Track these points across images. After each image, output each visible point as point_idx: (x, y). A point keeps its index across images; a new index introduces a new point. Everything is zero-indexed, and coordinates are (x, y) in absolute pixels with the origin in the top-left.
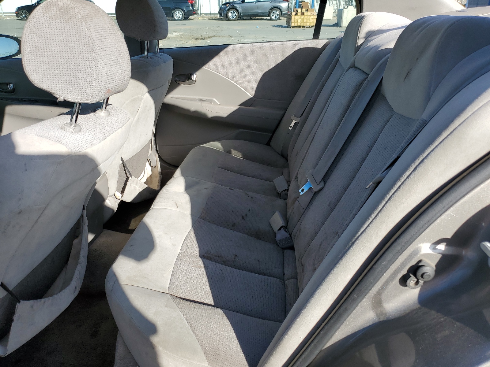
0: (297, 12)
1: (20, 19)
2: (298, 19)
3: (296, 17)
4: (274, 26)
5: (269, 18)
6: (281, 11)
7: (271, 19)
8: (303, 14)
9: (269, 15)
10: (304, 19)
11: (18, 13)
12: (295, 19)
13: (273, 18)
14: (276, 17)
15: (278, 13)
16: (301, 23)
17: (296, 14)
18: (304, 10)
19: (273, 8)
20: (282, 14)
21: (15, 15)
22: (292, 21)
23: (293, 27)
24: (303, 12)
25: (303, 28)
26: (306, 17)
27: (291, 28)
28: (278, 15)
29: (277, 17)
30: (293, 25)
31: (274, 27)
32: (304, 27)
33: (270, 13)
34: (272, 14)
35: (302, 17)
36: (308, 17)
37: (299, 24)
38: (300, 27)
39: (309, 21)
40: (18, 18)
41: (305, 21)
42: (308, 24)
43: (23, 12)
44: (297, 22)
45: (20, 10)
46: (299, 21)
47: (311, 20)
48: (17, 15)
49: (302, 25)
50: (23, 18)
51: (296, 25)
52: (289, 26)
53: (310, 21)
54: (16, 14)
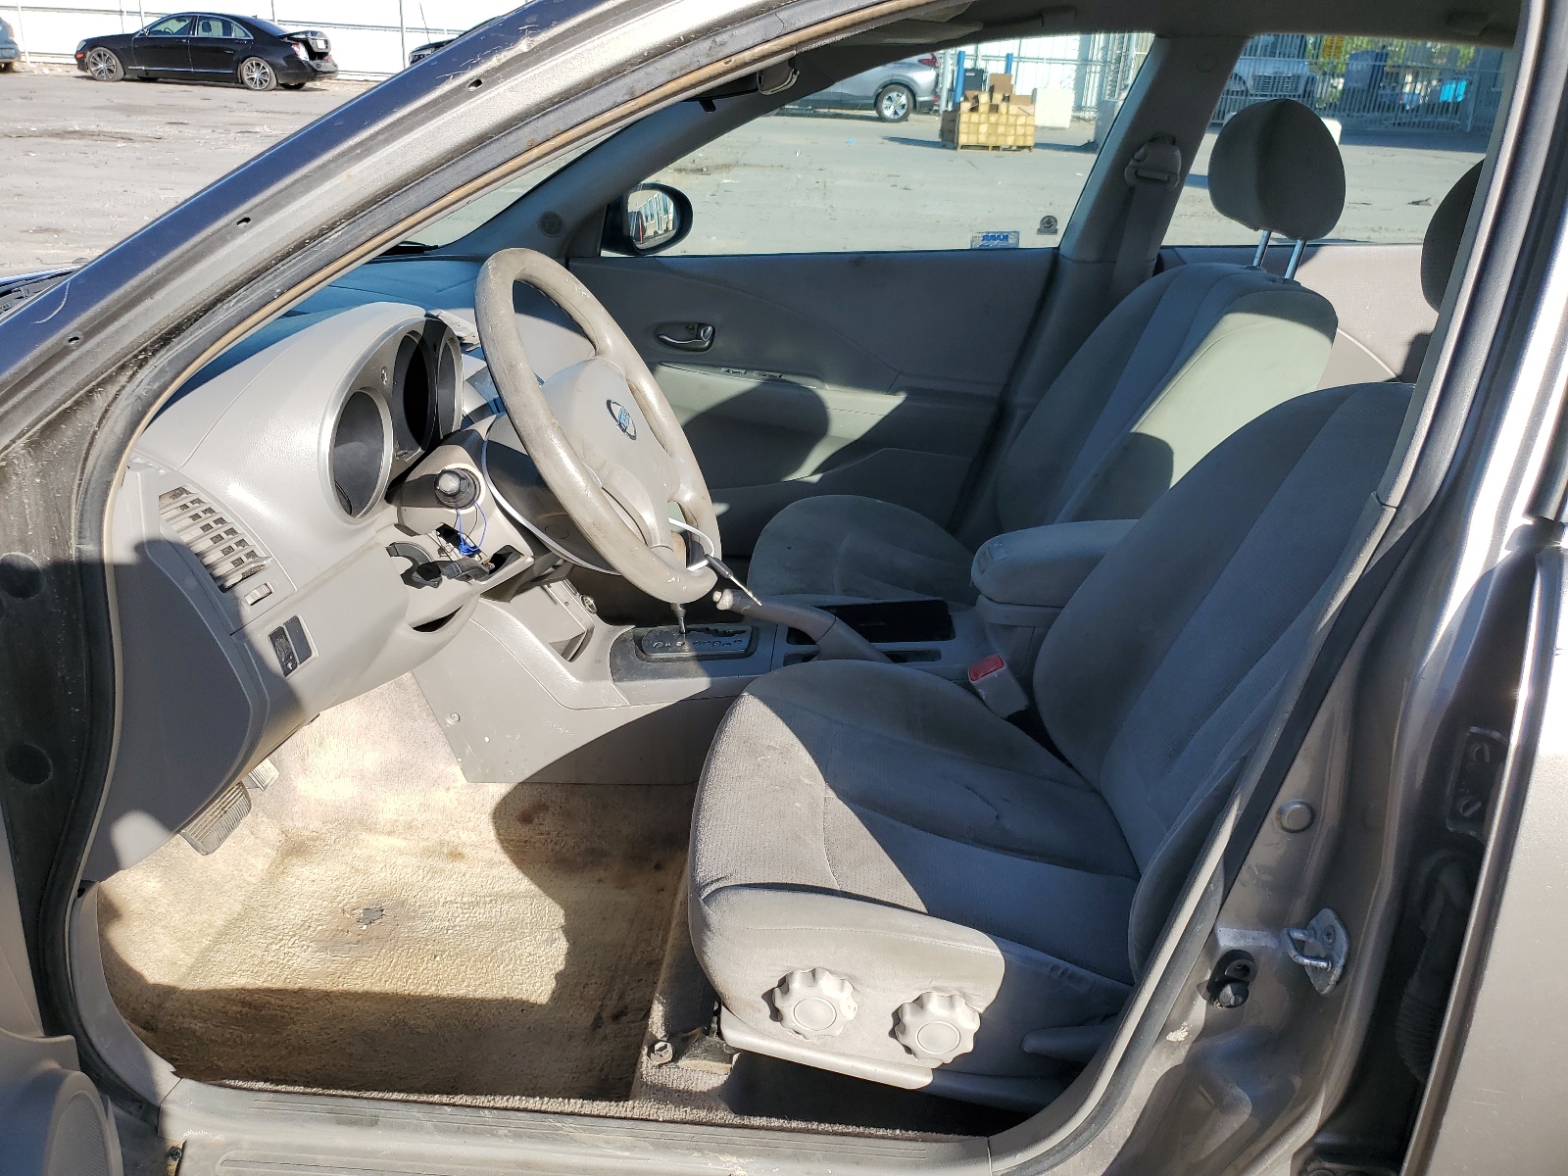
0: (978, 101)
1: (89, 74)
2: (979, 123)
3: (975, 117)
4: (892, 139)
5: (873, 113)
6: (913, 94)
7: (881, 119)
8: (994, 109)
9: (876, 105)
10: (997, 124)
11: (85, 56)
12: (969, 122)
13: (888, 113)
14: (896, 113)
15: (903, 100)
16: (989, 135)
17: (974, 109)
18: (998, 97)
19: (887, 85)
20: (916, 106)
21: (75, 61)
22: (963, 127)
23: (963, 147)
24: (994, 102)
25: (995, 152)
26: (1003, 119)
27: (955, 148)
28: (903, 106)
29: (901, 113)
30: (963, 139)
31: (896, 145)
32: (996, 148)
33: (878, 98)
34: (885, 103)
35: (993, 118)
36: (1012, 120)
37: (983, 140)
38: (985, 147)
39: (1013, 132)
40: (83, 74)
41: (1001, 129)
42: (1010, 141)
43: (99, 56)
44: (978, 133)
45: (91, 49)
46: (984, 128)
47: (1018, 127)
48: (82, 64)
49: (992, 142)
50: (100, 73)
51: (972, 141)
52: (949, 144)
53: (1015, 130)
54: (77, 59)
